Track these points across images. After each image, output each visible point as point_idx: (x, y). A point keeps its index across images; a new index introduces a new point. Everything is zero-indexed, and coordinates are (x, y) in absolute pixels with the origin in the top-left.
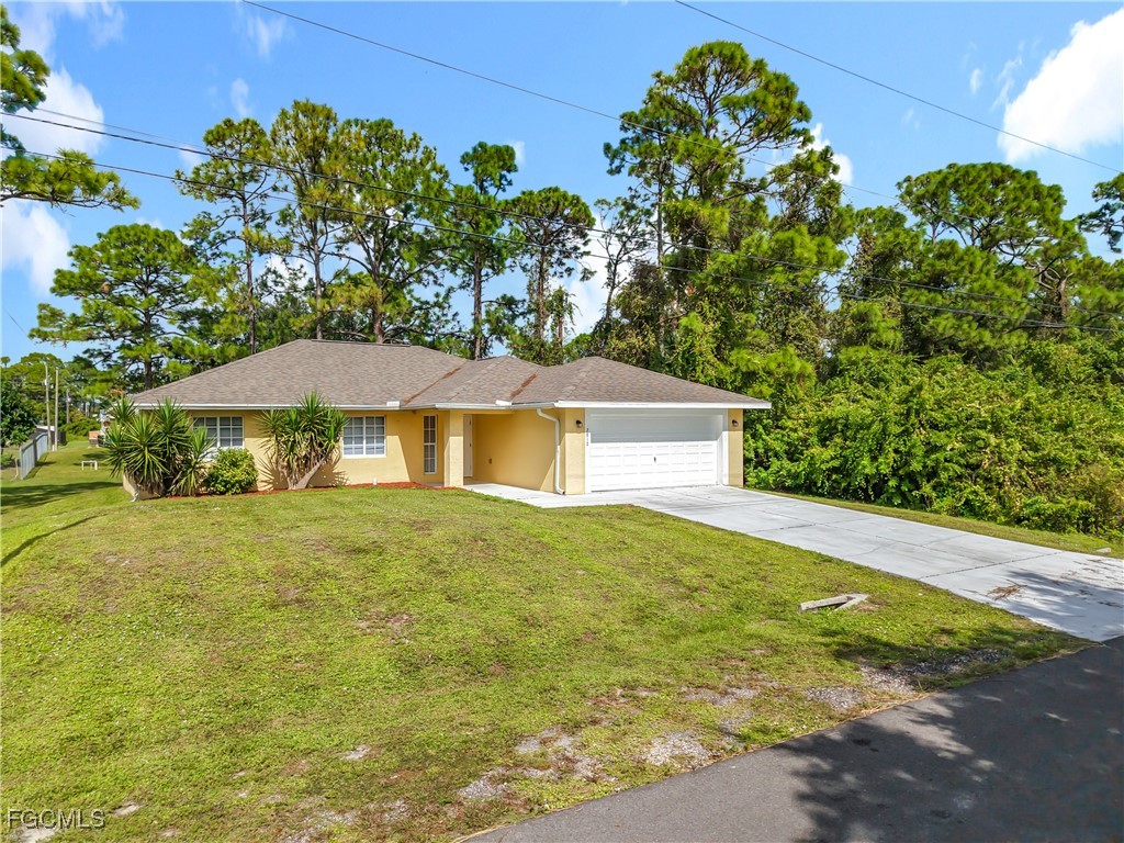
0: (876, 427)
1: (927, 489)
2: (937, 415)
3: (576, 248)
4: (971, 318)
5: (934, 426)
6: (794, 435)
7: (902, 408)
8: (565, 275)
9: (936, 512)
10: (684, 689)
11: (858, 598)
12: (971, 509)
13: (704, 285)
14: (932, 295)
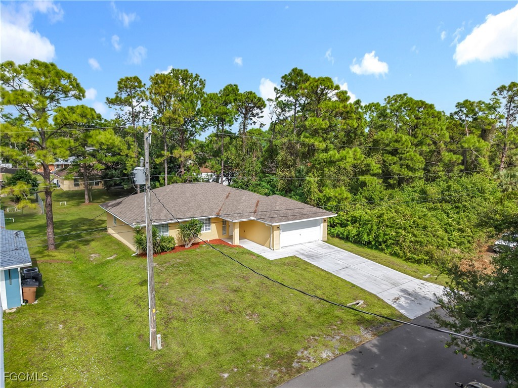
0: (369, 226)
1: (383, 246)
2: (388, 223)
3: (257, 114)
4: (405, 166)
5: (387, 226)
6: (343, 218)
7: (377, 220)
8: (253, 124)
9: (386, 254)
10: (325, 336)
11: (361, 302)
12: (395, 255)
13: (315, 164)
14: (393, 157)
